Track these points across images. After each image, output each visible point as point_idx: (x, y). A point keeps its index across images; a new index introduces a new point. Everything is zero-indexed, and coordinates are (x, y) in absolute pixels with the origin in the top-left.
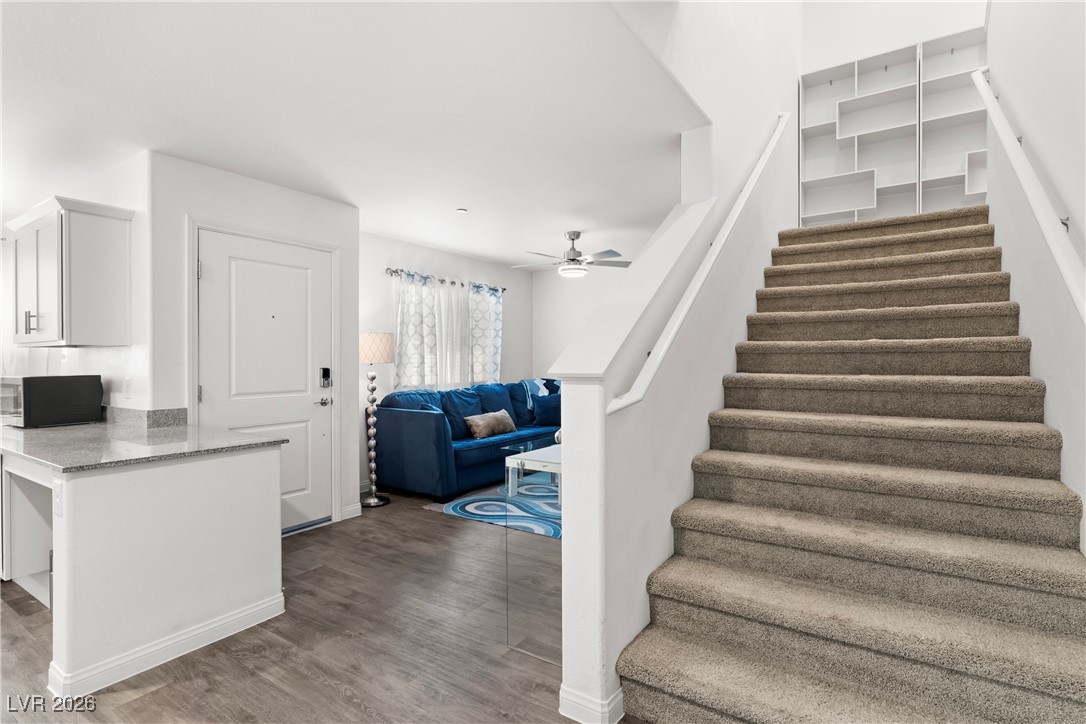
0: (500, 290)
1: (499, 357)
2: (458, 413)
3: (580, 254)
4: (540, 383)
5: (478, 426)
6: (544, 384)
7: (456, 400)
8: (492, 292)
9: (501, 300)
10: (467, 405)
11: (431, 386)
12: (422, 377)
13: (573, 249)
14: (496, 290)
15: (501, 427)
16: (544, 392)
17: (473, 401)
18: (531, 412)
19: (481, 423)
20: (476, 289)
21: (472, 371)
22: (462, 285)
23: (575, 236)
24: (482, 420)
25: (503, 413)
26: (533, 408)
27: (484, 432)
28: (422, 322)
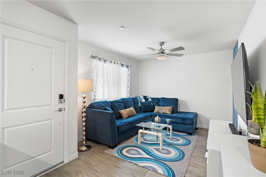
0: (130, 66)
1: (129, 89)
2: (117, 109)
3: (164, 50)
4: (142, 97)
5: (124, 114)
6: (143, 98)
7: (116, 104)
8: (127, 67)
9: (130, 70)
10: (119, 106)
11: (107, 99)
12: (104, 96)
13: (161, 48)
14: (128, 66)
15: (132, 114)
16: (144, 100)
17: (122, 104)
18: (140, 107)
19: (125, 113)
20: (122, 66)
21: (121, 93)
22: (118, 64)
23: (162, 44)
24: (125, 111)
25: (132, 108)
26: (141, 106)
27: (126, 116)
28: (104, 76)
